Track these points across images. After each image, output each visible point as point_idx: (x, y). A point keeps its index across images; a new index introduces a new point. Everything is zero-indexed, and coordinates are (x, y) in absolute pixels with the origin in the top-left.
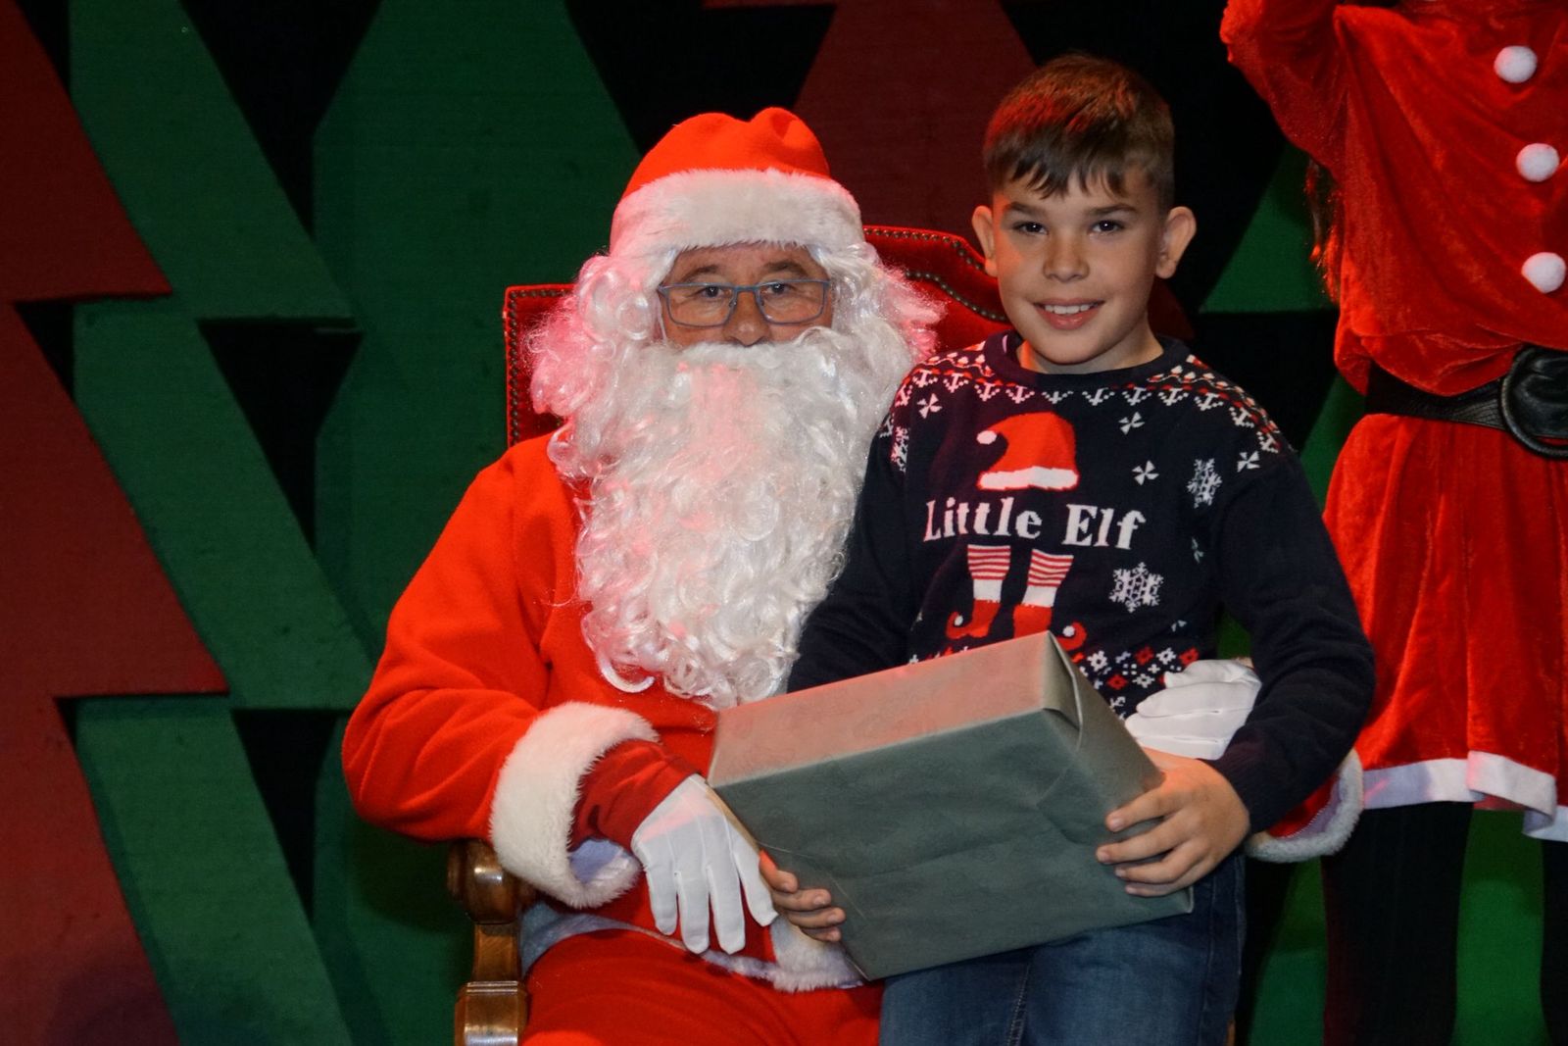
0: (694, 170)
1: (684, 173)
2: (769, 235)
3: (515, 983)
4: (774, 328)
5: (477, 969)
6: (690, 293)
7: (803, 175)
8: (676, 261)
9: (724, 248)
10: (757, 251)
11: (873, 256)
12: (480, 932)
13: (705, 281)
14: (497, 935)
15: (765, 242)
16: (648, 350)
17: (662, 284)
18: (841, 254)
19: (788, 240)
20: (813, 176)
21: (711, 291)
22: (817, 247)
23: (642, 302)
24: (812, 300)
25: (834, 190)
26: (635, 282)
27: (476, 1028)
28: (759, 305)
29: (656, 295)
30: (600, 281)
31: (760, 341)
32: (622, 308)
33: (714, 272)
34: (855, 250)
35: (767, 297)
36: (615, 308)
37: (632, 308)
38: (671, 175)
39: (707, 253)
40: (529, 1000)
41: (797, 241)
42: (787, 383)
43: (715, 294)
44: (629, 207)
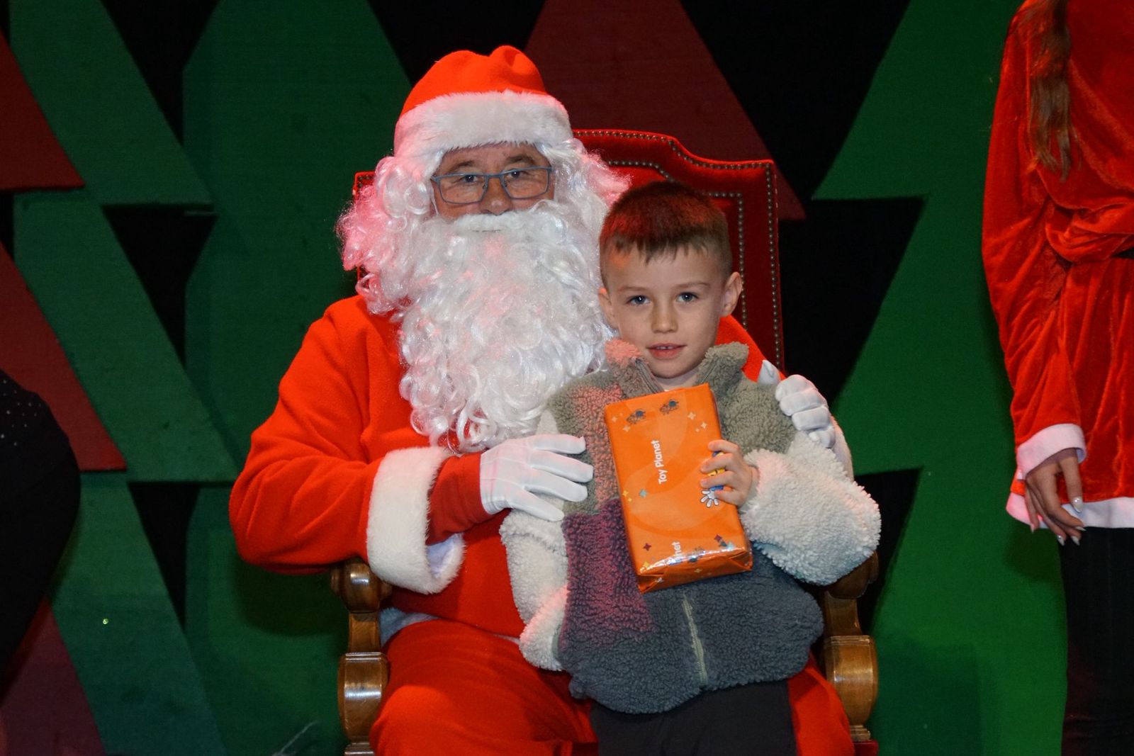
0: (454, 94)
1: (446, 96)
2: (508, 137)
3: (378, 653)
4: (515, 202)
5: (352, 644)
6: (454, 180)
7: (529, 94)
8: (443, 158)
9: (477, 148)
10: (500, 149)
11: (580, 147)
12: (353, 619)
13: (463, 172)
14: (363, 621)
15: (506, 142)
16: (428, 222)
17: (435, 175)
18: (559, 147)
19: (522, 139)
20: (536, 93)
21: (469, 179)
22: (541, 144)
23: (422, 188)
24: (540, 182)
25: (551, 102)
26: (416, 174)
27: (353, 684)
28: (504, 186)
29: (431, 184)
30: (391, 175)
31: (508, 210)
32: (407, 194)
33: (471, 166)
34: (567, 144)
35: (509, 181)
36: (402, 193)
37: (415, 193)
38: (437, 97)
39: (465, 153)
40: (389, 665)
41: (528, 140)
42: (529, 239)
43: (472, 179)
44: (408, 120)
